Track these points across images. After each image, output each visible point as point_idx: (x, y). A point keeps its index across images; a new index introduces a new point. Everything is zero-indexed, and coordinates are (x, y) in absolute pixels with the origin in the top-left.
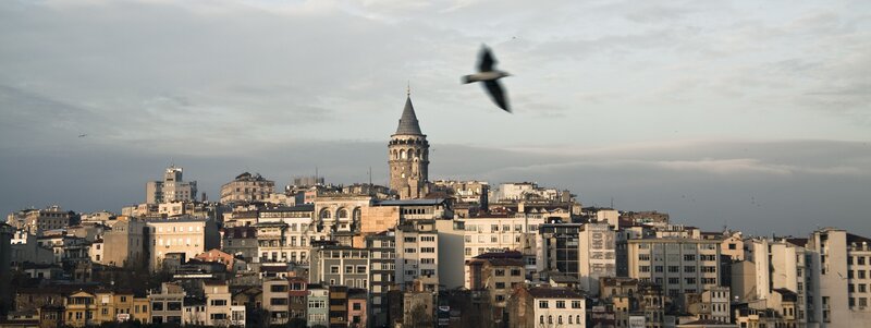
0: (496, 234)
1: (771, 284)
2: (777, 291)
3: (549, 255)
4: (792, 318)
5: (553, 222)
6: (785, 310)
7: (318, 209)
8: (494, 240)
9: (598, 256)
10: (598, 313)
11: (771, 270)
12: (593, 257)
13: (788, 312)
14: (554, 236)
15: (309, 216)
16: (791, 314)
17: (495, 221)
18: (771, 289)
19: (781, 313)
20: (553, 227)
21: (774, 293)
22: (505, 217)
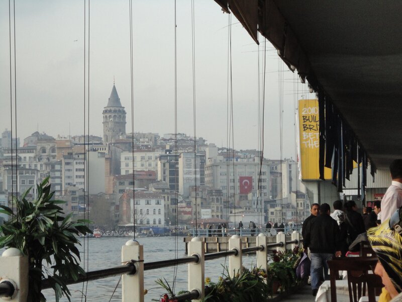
0: (144, 162)
1: (290, 188)
2: (294, 192)
3: (164, 173)
4: (302, 208)
5: (168, 153)
6: (297, 204)
7: (39, 148)
8: (142, 165)
9: (189, 173)
10: (182, 207)
11: (290, 179)
12: (186, 174)
13: (299, 205)
14: (168, 162)
15: (33, 152)
16: (301, 206)
17: (143, 154)
18: (290, 191)
19: (295, 205)
20: (168, 156)
21: (292, 194)
22: (150, 151)
